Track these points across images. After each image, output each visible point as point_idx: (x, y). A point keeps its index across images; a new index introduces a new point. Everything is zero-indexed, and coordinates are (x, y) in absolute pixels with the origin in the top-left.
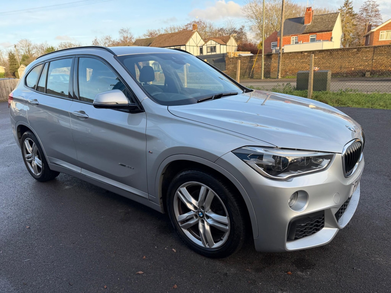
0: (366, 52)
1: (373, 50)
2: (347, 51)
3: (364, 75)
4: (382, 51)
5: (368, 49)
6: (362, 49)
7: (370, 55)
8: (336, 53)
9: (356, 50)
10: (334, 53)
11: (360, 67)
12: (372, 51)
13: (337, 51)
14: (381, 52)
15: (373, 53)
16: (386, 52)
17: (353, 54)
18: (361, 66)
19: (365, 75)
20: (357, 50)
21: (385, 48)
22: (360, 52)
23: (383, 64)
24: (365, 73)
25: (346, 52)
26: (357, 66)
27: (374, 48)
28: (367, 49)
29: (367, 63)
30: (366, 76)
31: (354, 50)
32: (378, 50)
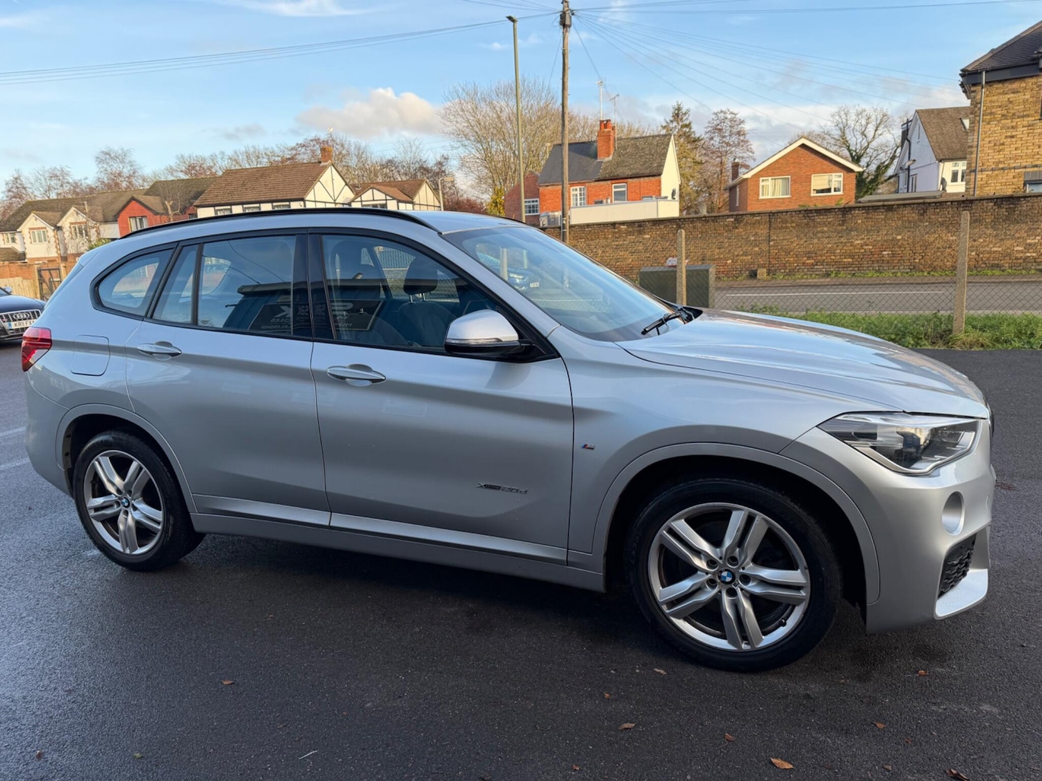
0: (754, 224)
1: (768, 220)
2: (713, 221)
3: (753, 275)
4: (786, 222)
5: (758, 218)
6: (746, 218)
7: (763, 231)
8: (691, 225)
9: (733, 220)
10: (686, 225)
11: (744, 258)
12: (765, 223)
13: (692, 222)
14: (784, 225)
15: (768, 226)
16: (794, 225)
17: (726, 229)
18: (745, 256)
19: (756, 275)
20: (735, 220)
21: (792, 217)
22: (742, 224)
23: (791, 251)
24: (757, 270)
25: (712, 224)
26: (737, 256)
27: (770, 216)
28: (755, 218)
29: (757, 249)
30: (758, 277)
31: (727, 220)
32: (778, 220)
